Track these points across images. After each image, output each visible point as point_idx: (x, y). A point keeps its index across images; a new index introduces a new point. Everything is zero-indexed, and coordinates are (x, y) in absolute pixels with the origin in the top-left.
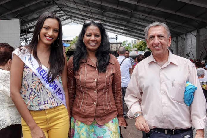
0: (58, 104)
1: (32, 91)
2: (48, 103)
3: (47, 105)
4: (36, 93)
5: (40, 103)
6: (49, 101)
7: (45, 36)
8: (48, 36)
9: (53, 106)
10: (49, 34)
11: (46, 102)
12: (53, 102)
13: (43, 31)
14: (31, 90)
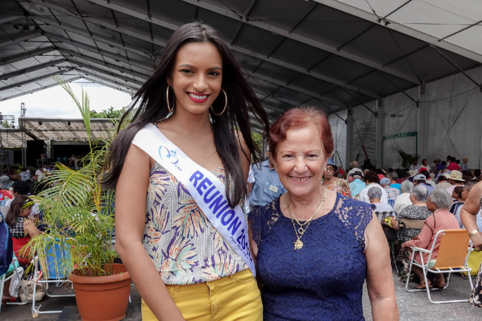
0: (238, 266)
1: (177, 234)
2: (214, 265)
3: (212, 268)
4: (184, 238)
5: (197, 264)
6: (217, 260)
7: (188, 93)
8: (194, 94)
9: (226, 272)
10: (195, 85)
11: (210, 263)
12: (228, 260)
13: (180, 80)
14: (173, 231)
